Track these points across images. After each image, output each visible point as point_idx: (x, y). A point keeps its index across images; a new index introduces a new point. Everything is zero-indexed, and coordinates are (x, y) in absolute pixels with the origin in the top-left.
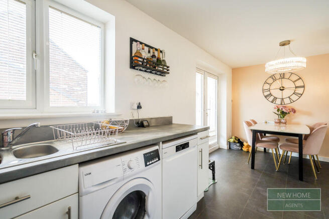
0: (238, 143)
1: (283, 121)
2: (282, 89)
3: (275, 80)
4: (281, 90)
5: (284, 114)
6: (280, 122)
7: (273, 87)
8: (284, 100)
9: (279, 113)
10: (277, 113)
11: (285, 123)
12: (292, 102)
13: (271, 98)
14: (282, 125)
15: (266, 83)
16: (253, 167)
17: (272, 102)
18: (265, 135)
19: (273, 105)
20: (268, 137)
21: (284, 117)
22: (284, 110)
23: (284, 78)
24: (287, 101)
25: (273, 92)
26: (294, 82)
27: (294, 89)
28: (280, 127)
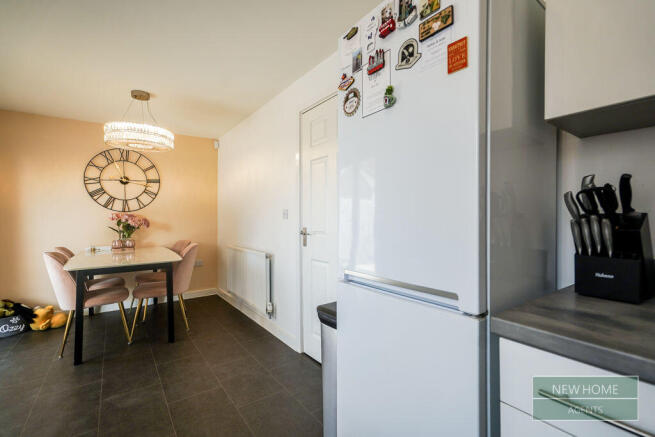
0: (14, 315)
1: (128, 243)
2: (125, 181)
3: (111, 162)
4: (122, 182)
5: (129, 229)
6: (124, 247)
7: (106, 175)
8: (129, 202)
9: (121, 228)
10: (116, 227)
11: (133, 247)
12: (142, 206)
13: (104, 199)
14: (127, 250)
15: (91, 164)
16: (78, 360)
17: (106, 206)
18: (91, 278)
19: (108, 213)
20: (98, 281)
21: (129, 235)
22: (130, 222)
23: (127, 160)
24: (133, 205)
25: (107, 186)
26: (145, 171)
27: (145, 183)
28: (124, 255)
